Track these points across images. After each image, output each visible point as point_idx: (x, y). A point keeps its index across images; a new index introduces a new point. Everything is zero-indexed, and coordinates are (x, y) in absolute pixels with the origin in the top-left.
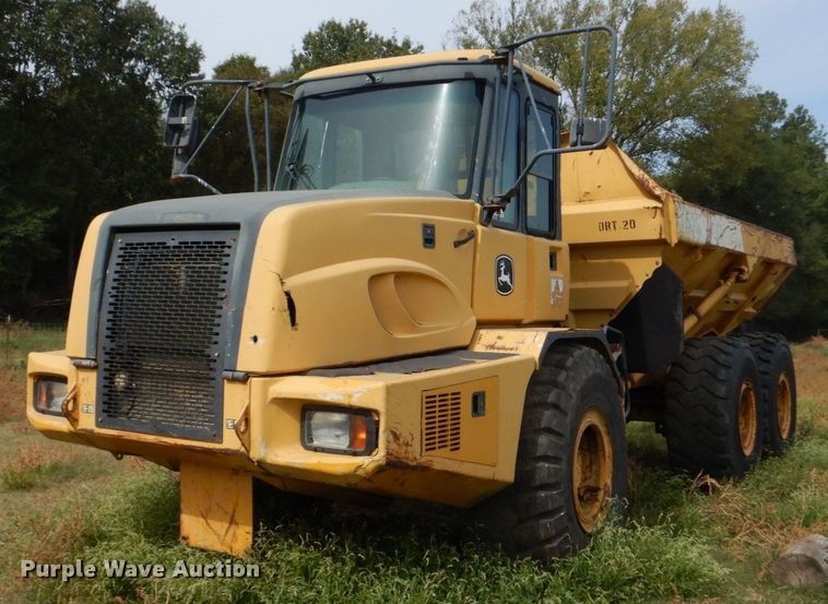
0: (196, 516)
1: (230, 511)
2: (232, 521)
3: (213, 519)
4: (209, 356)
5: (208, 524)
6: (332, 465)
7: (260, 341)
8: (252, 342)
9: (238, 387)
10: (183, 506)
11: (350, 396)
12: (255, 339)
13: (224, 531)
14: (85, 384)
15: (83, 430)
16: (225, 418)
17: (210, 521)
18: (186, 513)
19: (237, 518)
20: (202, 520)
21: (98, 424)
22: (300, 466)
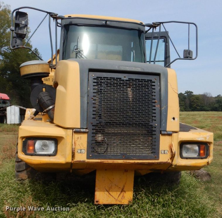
0: (104, 191)
1: (122, 187)
2: (123, 191)
3: (112, 191)
4: (152, 125)
5: (110, 194)
6: (200, 163)
7: (176, 119)
8: (173, 120)
9: (167, 137)
10: (96, 189)
11: (206, 138)
12: (174, 119)
13: (118, 195)
14: (78, 140)
15: (77, 161)
16: (160, 149)
17: (110, 193)
18: (98, 191)
19: (125, 189)
20: (106, 193)
21: (88, 158)
22: (189, 165)
